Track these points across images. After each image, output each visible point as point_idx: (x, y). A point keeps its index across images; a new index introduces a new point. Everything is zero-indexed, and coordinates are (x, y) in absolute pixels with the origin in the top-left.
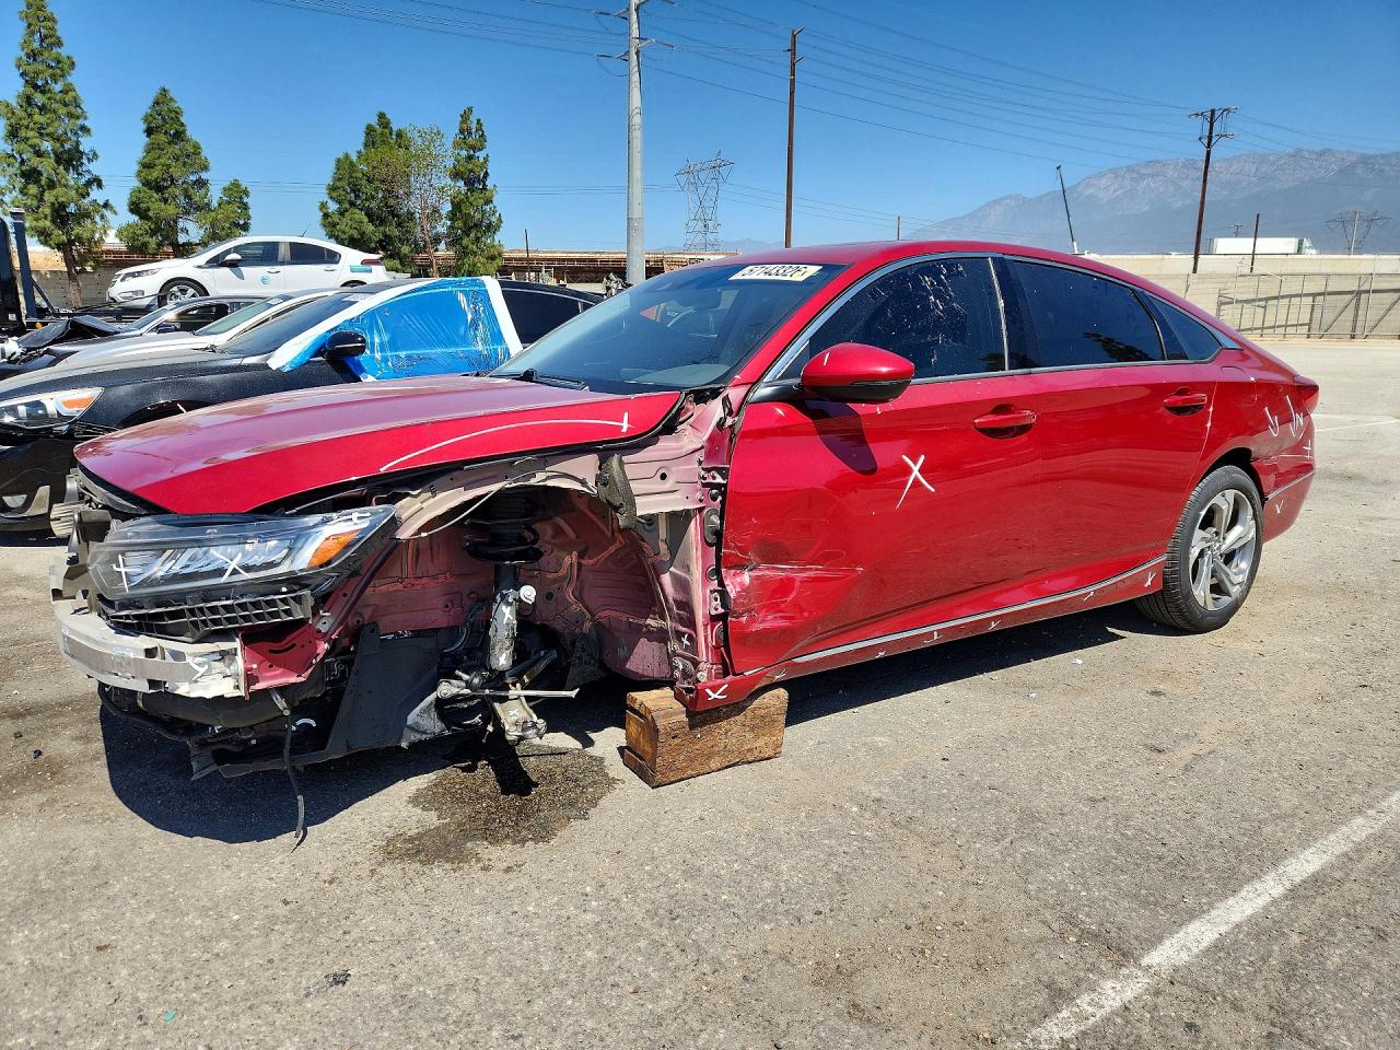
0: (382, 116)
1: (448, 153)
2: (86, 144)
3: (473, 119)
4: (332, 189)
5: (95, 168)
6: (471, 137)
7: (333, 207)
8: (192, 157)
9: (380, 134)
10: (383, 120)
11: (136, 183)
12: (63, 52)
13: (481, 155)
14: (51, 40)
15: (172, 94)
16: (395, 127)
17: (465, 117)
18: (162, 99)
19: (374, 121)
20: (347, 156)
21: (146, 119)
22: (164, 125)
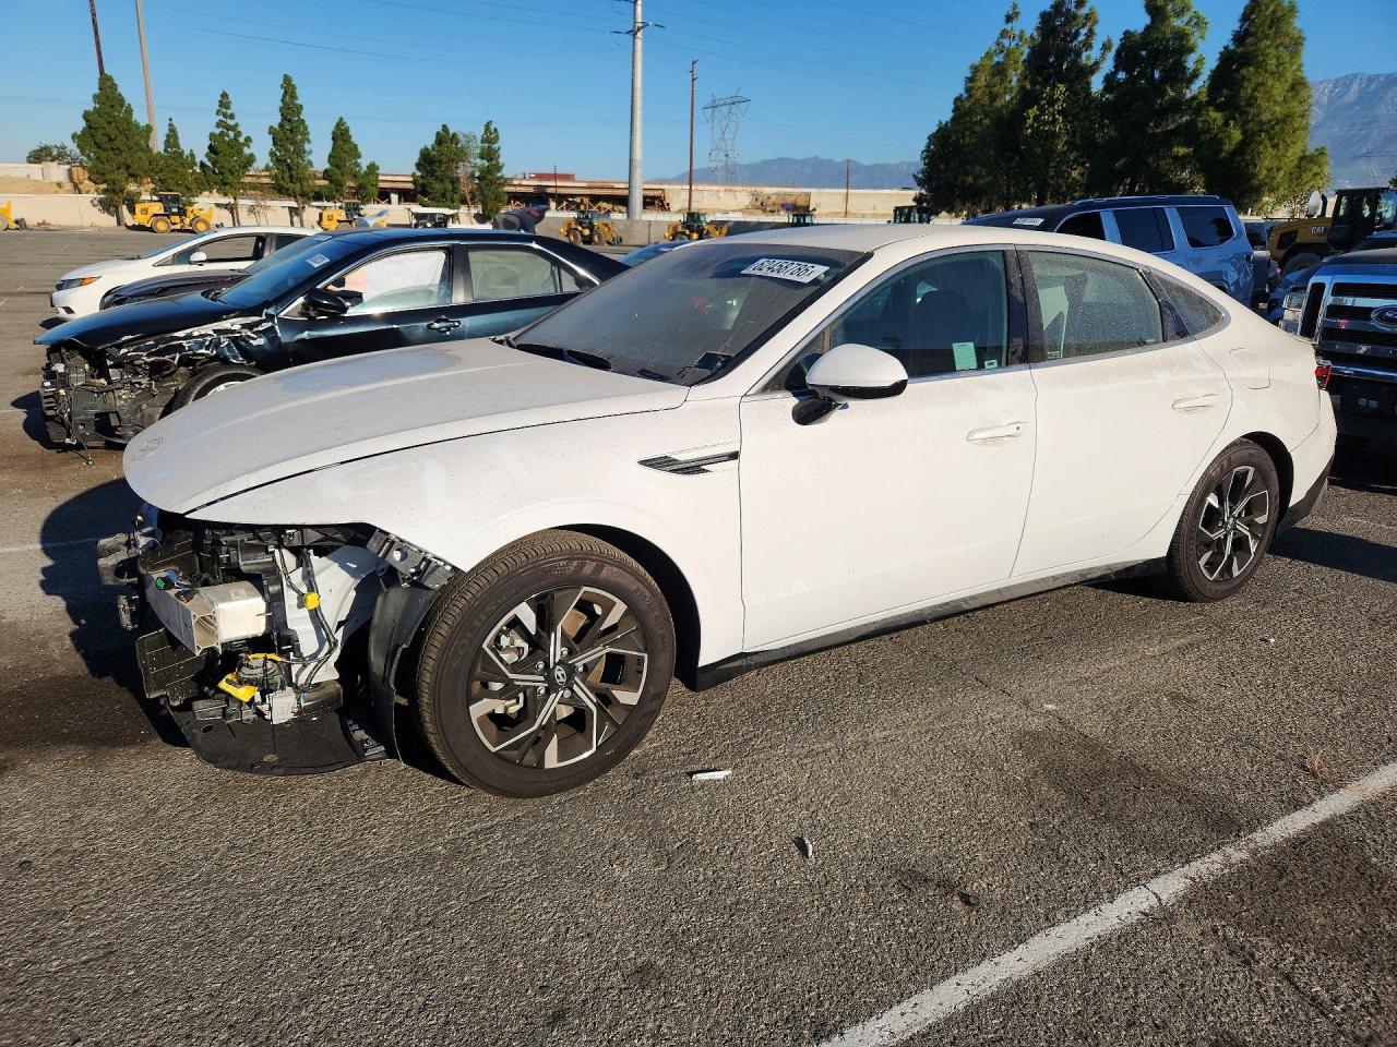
0: (444, 126)
1: (477, 147)
2: (307, 147)
3: (492, 127)
4: (418, 166)
5: (311, 157)
6: (490, 136)
7: (419, 174)
8: (354, 152)
9: (445, 138)
10: (445, 128)
11: (327, 166)
12: (298, 102)
13: (496, 146)
14: (294, 97)
15: (345, 120)
16: (451, 132)
17: (487, 126)
18: (340, 124)
19: (440, 129)
20: (426, 149)
21: (333, 133)
22: (341, 135)
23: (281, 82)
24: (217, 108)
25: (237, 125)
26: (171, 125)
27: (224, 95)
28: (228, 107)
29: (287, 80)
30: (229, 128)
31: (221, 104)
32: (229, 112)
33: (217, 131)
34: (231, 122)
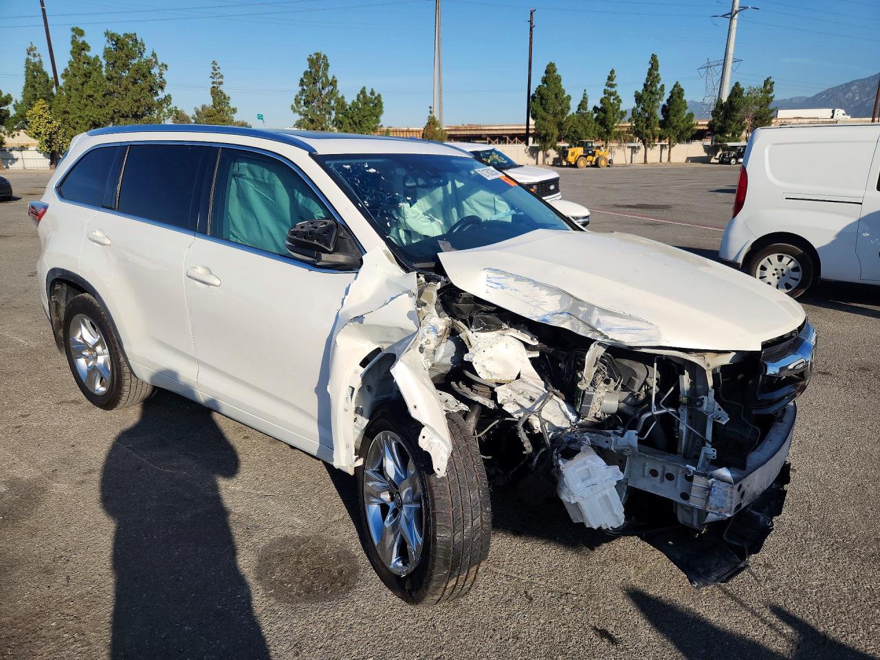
3: (771, 80)
4: (713, 114)
6: (768, 88)
9: (736, 91)
10: (737, 84)
13: (771, 95)
15: (680, 83)
16: (741, 87)
17: (767, 81)
18: (677, 85)
19: (734, 85)
21: (671, 92)
22: (678, 94)
23: (650, 59)
24: (607, 81)
25: (616, 91)
26: (585, 94)
27: (612, 72)
28: (613, 80)
29: (654, 57)
30: (611, 94)
31: (610, 78)
32: (614, 83)
33: (603, 96)
34: (613, 90)
